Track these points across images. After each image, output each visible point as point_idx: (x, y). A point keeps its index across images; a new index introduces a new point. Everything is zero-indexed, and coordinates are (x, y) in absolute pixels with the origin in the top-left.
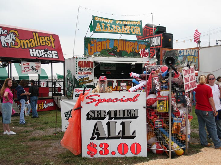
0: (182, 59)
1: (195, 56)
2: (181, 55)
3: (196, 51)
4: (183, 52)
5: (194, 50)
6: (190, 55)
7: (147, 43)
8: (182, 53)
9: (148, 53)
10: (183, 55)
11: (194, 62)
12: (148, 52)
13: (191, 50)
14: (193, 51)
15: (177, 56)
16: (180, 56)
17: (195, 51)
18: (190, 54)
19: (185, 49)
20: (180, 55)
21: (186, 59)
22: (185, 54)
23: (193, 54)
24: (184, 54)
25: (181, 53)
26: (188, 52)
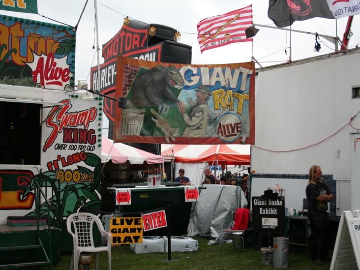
0: (195, 99)
1: (240, 92)
2: (190, 84)
3: (244, 76)
4: (199, 74)
5: (237, 72)
6: (224, 87)
7: (64, 34)
8: (195, 80)
9: (66, 70)
10: (199, 87)
11: (235, 112)
12: (67, 67)
13: (228, 70)
14: (232, 73)
15: (177, 87)
16: (187, 88)
17: (241, 73)
18: (223, 84)
19: (206, 66)
20: (187, 83)
21: (207, 99)
22: (206, 81)
23: (233, 85)
24: (201, 80)
25: (193, 78)
26: (218, 76)
